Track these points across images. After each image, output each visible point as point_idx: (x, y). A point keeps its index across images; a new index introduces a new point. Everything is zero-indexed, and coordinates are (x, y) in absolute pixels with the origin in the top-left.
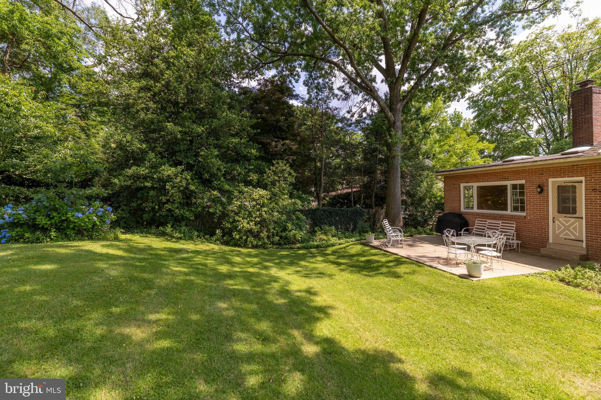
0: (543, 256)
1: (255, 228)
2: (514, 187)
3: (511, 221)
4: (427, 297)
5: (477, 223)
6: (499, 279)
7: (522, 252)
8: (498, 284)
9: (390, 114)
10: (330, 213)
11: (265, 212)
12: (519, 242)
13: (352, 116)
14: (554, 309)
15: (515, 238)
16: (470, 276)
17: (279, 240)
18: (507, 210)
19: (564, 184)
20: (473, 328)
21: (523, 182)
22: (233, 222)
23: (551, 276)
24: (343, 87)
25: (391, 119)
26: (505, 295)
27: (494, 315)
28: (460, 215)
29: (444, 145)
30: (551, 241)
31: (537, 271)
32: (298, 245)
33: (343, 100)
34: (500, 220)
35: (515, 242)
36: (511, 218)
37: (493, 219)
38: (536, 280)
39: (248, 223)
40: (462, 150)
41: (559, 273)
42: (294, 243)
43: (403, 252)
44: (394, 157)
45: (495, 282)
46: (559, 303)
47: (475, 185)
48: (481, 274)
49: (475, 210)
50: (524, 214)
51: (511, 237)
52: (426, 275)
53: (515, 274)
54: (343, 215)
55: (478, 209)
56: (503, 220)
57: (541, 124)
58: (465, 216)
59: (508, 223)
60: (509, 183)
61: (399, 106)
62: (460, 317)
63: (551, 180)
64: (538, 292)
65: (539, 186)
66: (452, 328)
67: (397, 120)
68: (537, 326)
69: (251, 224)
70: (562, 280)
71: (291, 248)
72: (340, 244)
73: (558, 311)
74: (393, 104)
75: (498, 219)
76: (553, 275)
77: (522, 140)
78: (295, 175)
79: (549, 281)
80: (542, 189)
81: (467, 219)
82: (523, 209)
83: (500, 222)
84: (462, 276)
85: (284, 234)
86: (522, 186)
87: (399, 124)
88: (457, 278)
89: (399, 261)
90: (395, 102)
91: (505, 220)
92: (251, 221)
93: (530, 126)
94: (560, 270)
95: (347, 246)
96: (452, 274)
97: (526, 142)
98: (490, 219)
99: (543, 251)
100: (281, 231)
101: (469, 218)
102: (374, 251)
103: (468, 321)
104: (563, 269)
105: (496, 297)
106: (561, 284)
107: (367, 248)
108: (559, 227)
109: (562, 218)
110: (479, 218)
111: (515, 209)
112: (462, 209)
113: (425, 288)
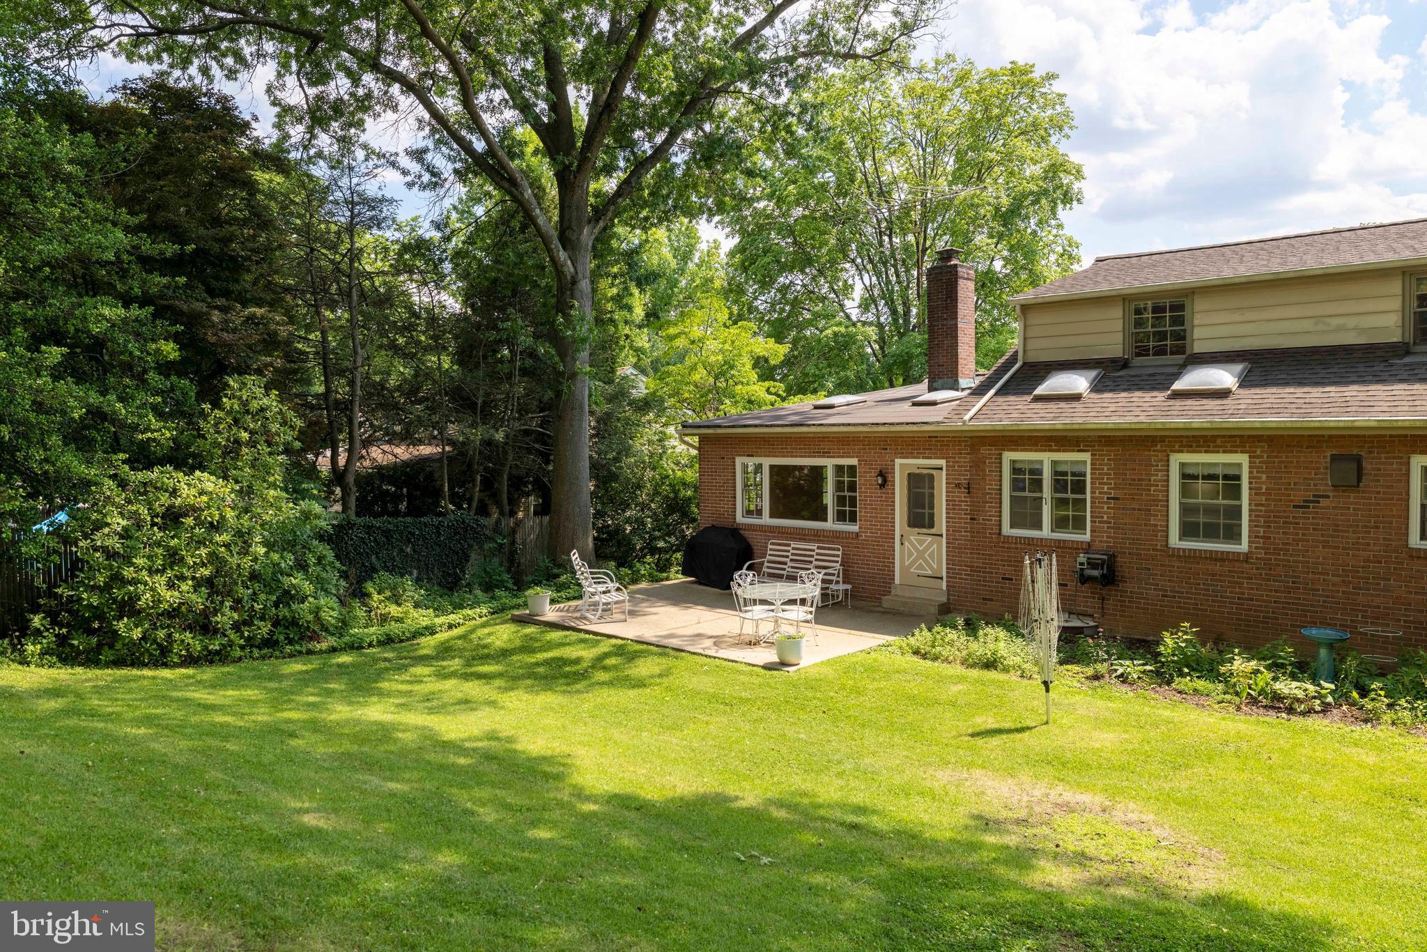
0: (886, 612)
1: (198, 600)
2: (839, 469)
3: (833, 543)
4: (725, 712)
5: (773, 551)
6: (828, 663)
7: (854, 608)
8: (829, 672)
9: (562, 255)
10: (387, 534)
11: (227, 546)
12: (849, 587)
13: (447, 239)
14: (908, 698)
15: (841, 579)
16: (783, 664)
17: (271, 633)
18: (825, 520)
19: (917, 471)
20: (812, 744)
21: (853, 461)
22: (107, 588)
23: (901, 648)
24: (425, 150)
25: (565, 269)
26: (843, 687)
27: (835, 721)
28: (735, 532)
29: (676, 336)
30: (897, 581)
31: (881, 642)
32: (331, 641)
33: (424, 187)
34: (814, 541)
35: (842, 587)
36: (835, 537)
37: (800, 540)
38: (883, 658)
39: (171, 586)
40: (720, 357)
41: (912, 640)
42: (315, 637)
43: (630, 630)
44: (573, 376)
45: (824, 670)
46: (914, 688)
47: (767, 462)
48: (800, 658)
49: (766, 519)
50: (854, 528)
51: (834, 578)
52: (706, 673)
53: (851, 651)
54: (425, 539)
55: (771, 517)
56: (819, 541)
57: (868, 284)
58: (746, 534)
59: (829, 549)
60: (829, 463)
61: (587, 235)
62: (790, 733)
63: (898, 461)
64: (887, 675)
65: (881, 474)
66: (784, 750)
67: (580, 276)
68: (892, 724)
69: (184, 587)
70: (916, 652)
71: (310, 652)
72: (450, 627)
73: (912, 698)
74: (569, 227)
75: (809, 541)
76: (904, 645)
77: (836, 329)
78: (299, 423)
79: (899, 657)
80: (885, 478)
81: (750, 541)
82: (853, 519)
83: (814, 546)
84: (769, 667)
85: (284, 612)
86: (852, 469)
87: (585, 285)
88: (763, 671)
89: (628, 652)
90: (574, 223)
91: (823, 542)
92: (182, 578)
93: (848, 288)
94: (913, 635)
95: (472, 631)
96: (750, 664)
97: (843, 335)
98: (794, 539)
99: (887, 602)
100: (276, 605)
101: (754, 539)
102: (556, 635)
103: (802, 736)
104: (917, 632)
105: (832, 694)
106: (915, 659)
107: (530, 630)
108: (910, 554)
109: (914, 536)
110: (774, 537)
111: (841, 517)
112: (740, 518)
113: (714, 698)
